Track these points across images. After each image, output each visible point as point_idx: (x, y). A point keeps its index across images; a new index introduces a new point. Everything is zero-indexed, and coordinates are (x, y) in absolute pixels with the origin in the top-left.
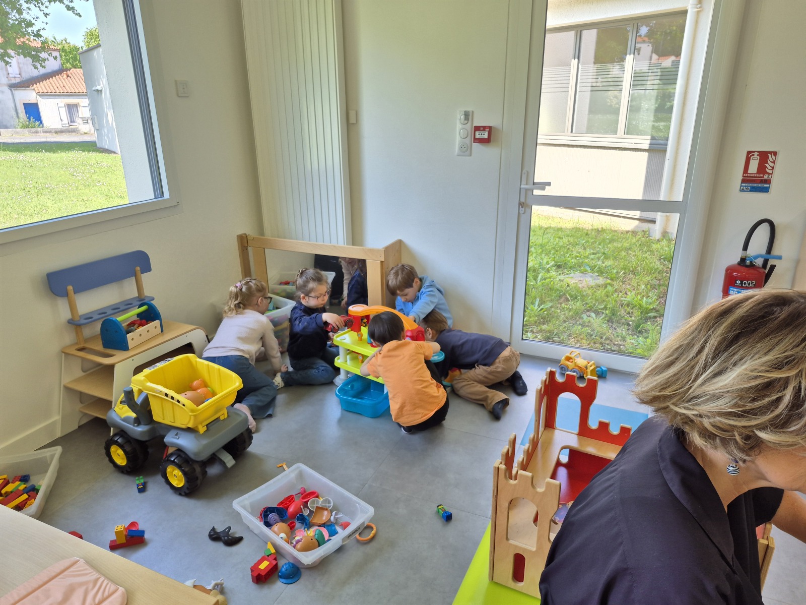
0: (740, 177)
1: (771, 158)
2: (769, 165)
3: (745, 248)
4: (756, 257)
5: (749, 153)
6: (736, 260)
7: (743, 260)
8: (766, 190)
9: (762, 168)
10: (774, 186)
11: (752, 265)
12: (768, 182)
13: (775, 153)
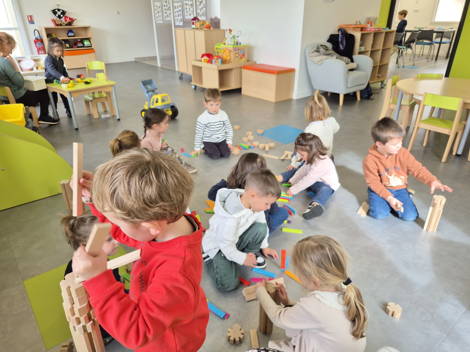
0: (28, 21)
1: (32, 17)
2: (32, 18)
3: (35, 35)
4: (38, 37)
5: (27, 16)
6: (35, 39)
7: (36, 38)
8: (34, 23)
9: (31, 19)
10: (35, 22)
11: (38, 39)
12: (33, 22)
13: (32, 16)
